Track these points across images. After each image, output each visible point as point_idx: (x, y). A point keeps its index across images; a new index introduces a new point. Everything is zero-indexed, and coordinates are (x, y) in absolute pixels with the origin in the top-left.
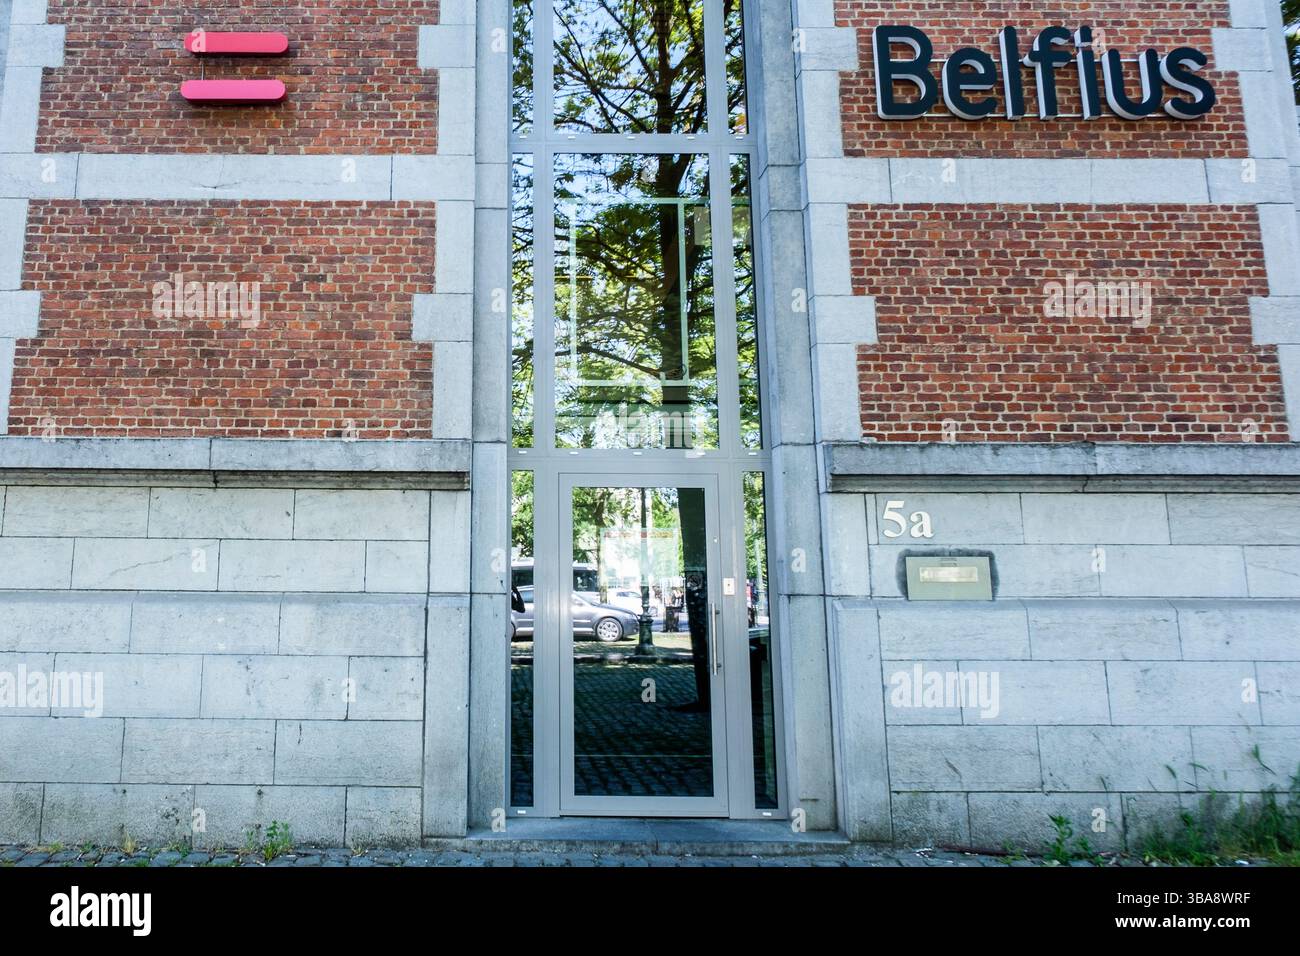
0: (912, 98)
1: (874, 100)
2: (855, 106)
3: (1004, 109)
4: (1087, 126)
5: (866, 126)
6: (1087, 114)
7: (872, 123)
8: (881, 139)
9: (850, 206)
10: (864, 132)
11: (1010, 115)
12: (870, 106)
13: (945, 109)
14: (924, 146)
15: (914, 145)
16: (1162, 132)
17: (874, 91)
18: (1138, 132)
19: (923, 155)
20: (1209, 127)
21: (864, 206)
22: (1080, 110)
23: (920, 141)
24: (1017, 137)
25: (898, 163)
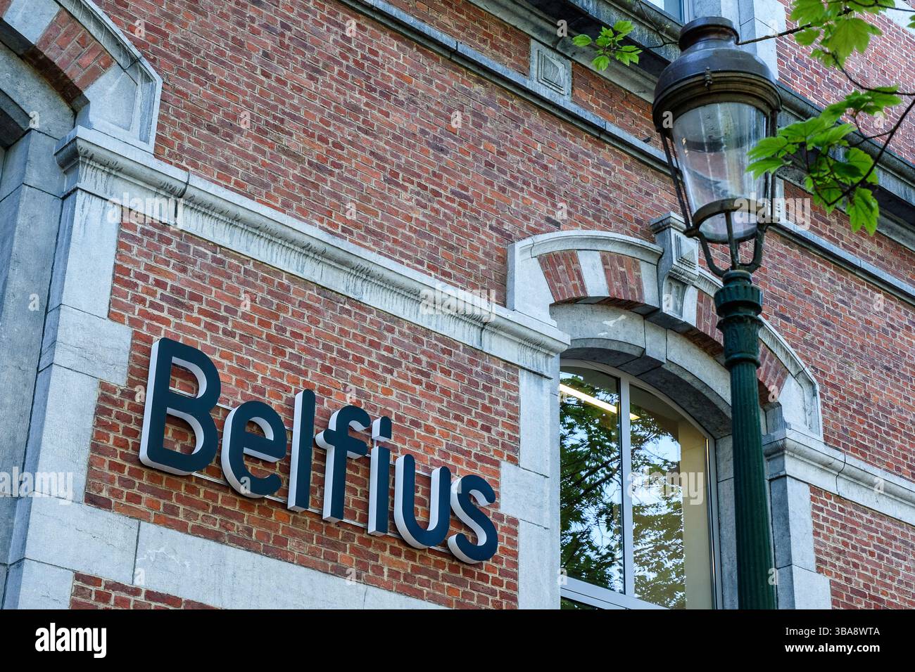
0: (183, 447)
1: (136, 434)
2: (112, 435)
3: (286, 493)
4: (366, 542)
5: (120, 468)
6: (372, 527)
7: (128, 465)
8: (135, 491)
9: (78, 576)
10: (116, 475)
11: (292, 503)
12: (130, 441)
13: (219, 472)
14: (186, 516)
15: (173, 510)
16: (441, 572)
17: (140, 423)
18: (417, 564)
19: (182, 528)
20: (484, 578)
21: (96, 581)
22: (365, 519)
23: (182, 507)
24: (294, 534)
25: (149, 529)
